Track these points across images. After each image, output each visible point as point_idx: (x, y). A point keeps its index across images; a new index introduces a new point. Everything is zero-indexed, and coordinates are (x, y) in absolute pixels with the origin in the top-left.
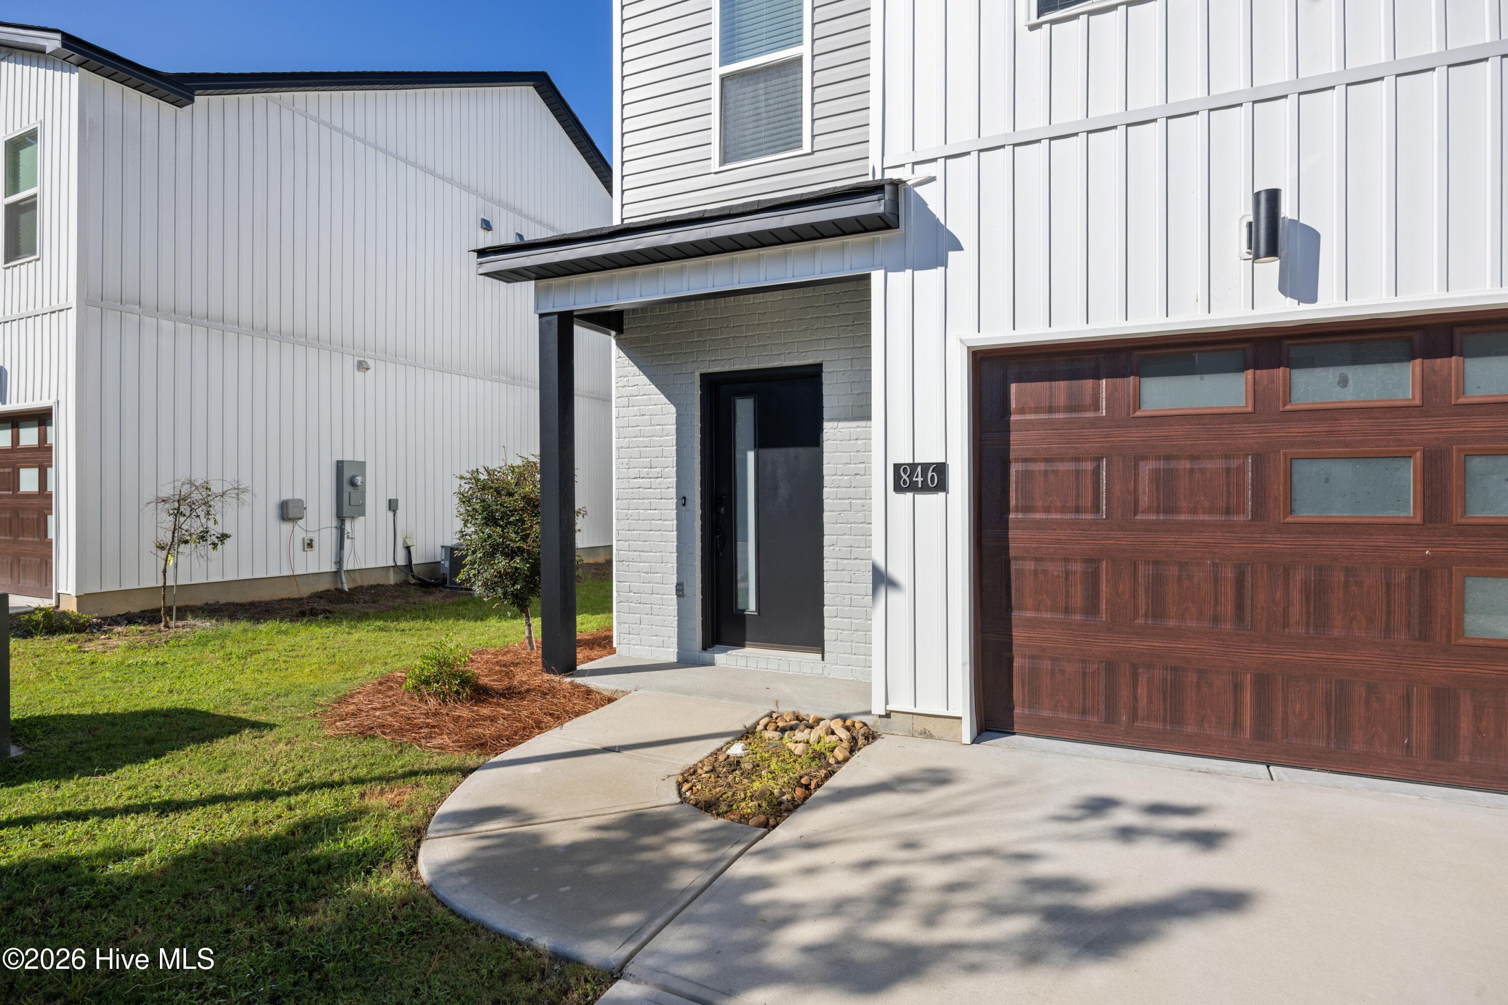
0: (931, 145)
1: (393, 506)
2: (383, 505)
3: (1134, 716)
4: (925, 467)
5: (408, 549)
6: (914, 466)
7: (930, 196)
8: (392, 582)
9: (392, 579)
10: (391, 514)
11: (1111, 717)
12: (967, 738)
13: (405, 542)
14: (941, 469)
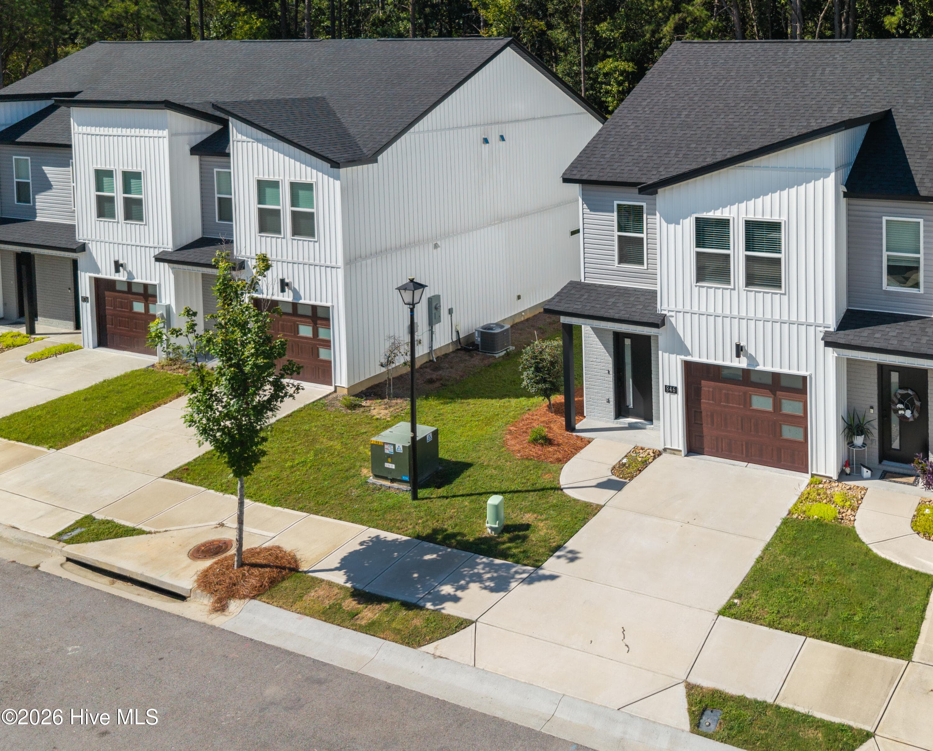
0: (672, 307)
1: (450, 311)
2: (446, 312)
3: (722, 451)
4: (672, 387)
5: (458, 332)
6: (670, 387)
7: (673, 320)
8: (451, 350)
9: (451, 349)
10: (450, 316)
11: (717, 451)
12: (683, 455)
13: (456, 328)
14: (676, 388)
